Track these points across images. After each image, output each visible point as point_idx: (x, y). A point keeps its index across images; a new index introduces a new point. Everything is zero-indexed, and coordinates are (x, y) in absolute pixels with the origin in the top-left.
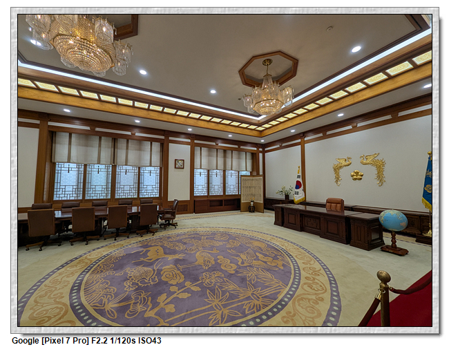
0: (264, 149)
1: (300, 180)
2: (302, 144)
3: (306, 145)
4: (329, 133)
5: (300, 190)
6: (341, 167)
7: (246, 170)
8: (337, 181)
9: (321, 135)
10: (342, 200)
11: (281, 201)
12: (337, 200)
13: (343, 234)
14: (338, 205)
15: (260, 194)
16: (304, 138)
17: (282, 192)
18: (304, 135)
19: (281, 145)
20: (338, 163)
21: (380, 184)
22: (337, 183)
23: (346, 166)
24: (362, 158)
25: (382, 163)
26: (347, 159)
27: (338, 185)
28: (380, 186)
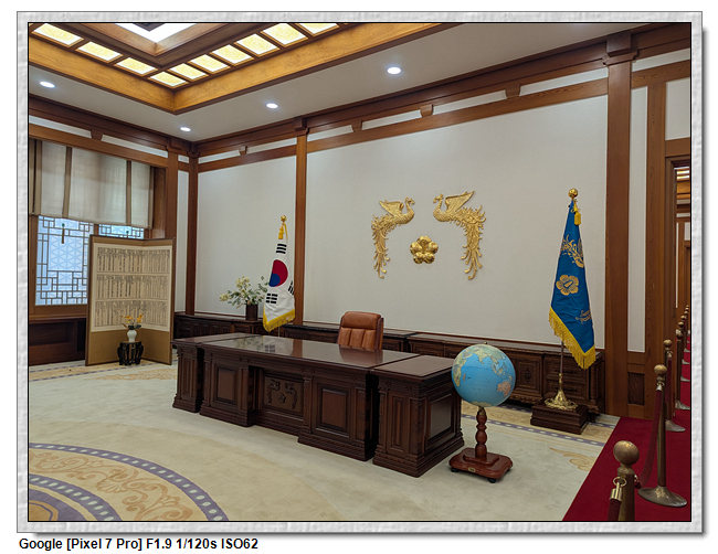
0: (194, 159)
2: (300, 153)
3: (312, 158)
4: (368, 125)
5: (282, 289)
6: (390, 226)
7: (128, 223)
8: (378, 265)
9: (348, 129)
10: (379, 316)
11: (233, 322)
12: (367, 319)
13: (359, 426)
14: (369, 332)
15: (164, 304)
16: (308, 133)
17: (238, 294)
18: (305, 126)
19: (243, 149)
20: (385, 214)
21: (471, 275)
22: (378, 271)
23: (401, 223)
24: (438, 204)
25: (480, 217)
26: (404, 204)
27: (381, 276)
28: (470, 279)
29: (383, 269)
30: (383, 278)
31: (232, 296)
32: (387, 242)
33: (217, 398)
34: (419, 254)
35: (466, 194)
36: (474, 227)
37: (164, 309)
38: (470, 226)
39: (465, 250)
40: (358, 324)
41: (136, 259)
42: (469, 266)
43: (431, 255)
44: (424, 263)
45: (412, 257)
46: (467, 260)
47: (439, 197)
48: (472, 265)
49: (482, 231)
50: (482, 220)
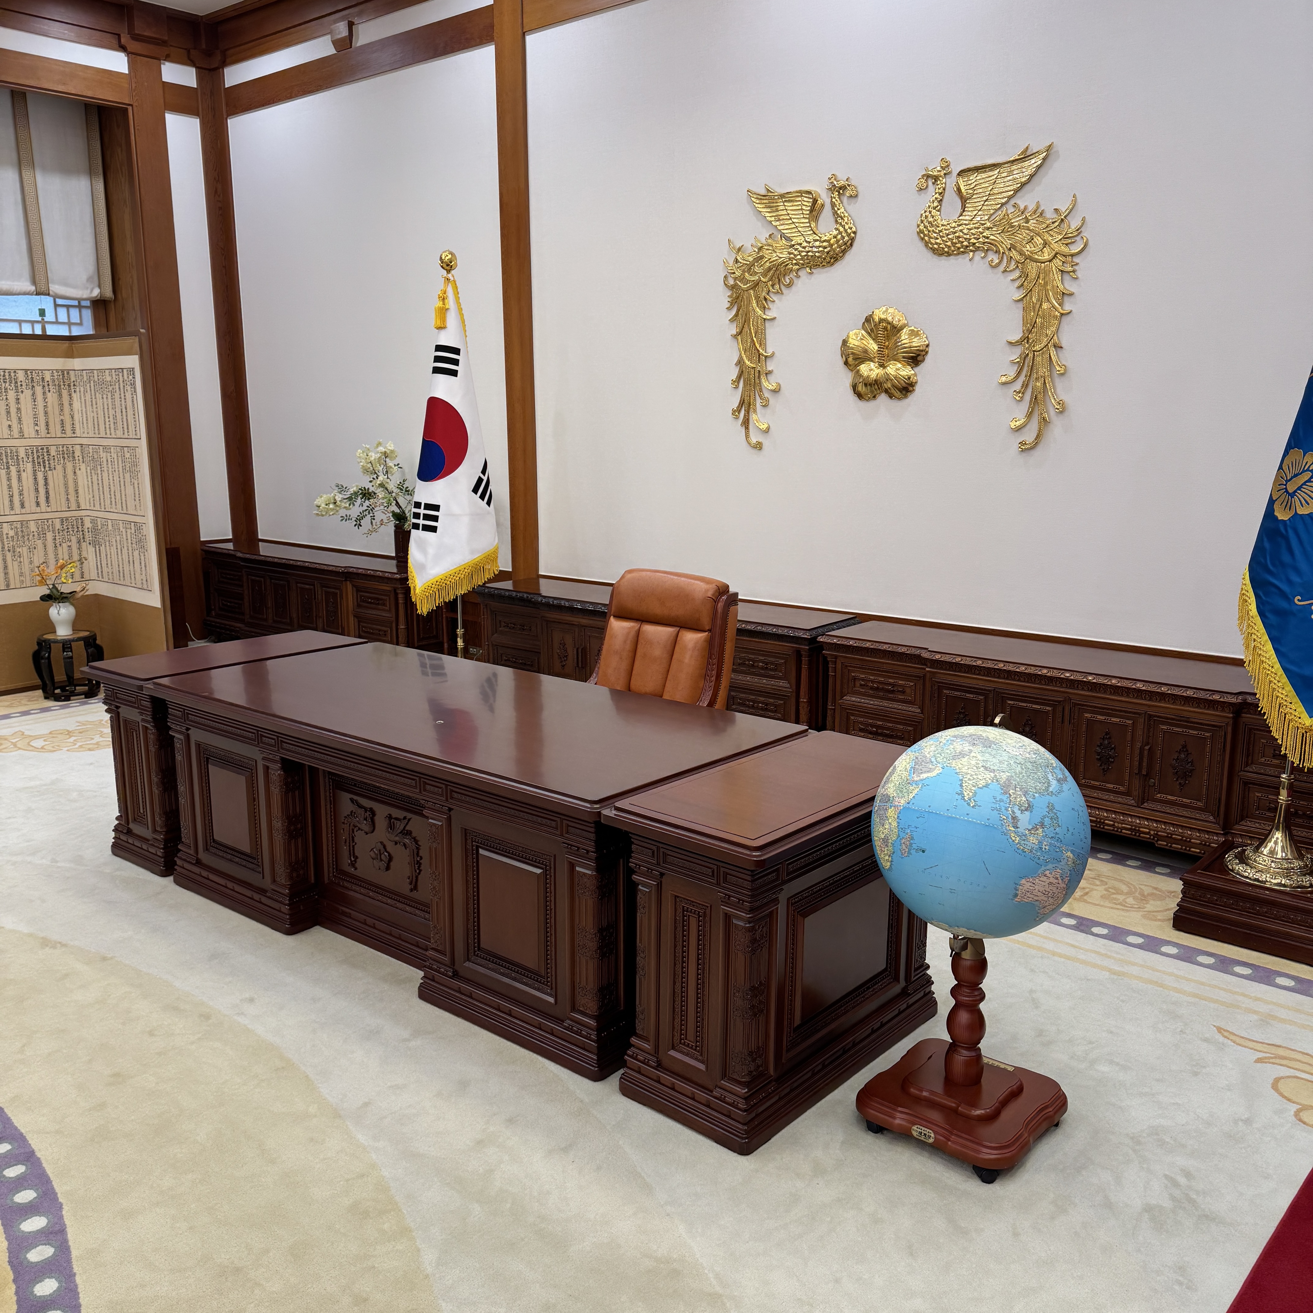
0: (209, 73)
2: (506, 35)
6: (780, 276)
7: (39, 285)
8: (746, 405)
10: (723, 590)
11: (348, 575)
12: (682, 595)
13: (580, 973)
14: (692, 639)
15: (138, 527)
17: (366, 494)
19: (342, 30)
20: (763, 236)
21: (1029, 436)
22: (746, 423)
23: (814, 264)
24: (932, 192)
25: (1068, 240)
26: (824, 198)
27: (754, 440)
28: (1026, 449)
29: (759, 419)
30: (758, 446)
31: (351, 499)
32: (772, 332)
33: (212, 844)
34: (870, 370)
35: (1025, 156)
36: (1047, 272)
37: (141, 543)
38: (1032, 269)
39: (1015, 354)
40: (657, 609)
41: (52, 397)
42: (1025, 406)
43: (906, 371)
44: (883, 397)
45: (847, 378)
46: (1018, 386)
47: (935, 168)
48: (1035, 400)
49: (1070, 286)
50: (1075, 249)
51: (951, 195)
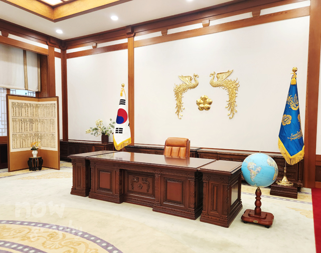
0: (64, 50)
1: (125, 107)
2: (130, 48)
3: (137, 51)
4: (171, 31)
5: (125, 126)
6: (184, 90)
7: (26, 89)
8: (178, 111)
9: (159, 34)
10: (188, 140)
11: (93, 145)
13: (191, 201)
14: (182, 148)
15: (54, 135)
16: (134, 36)
17: (96, 129)
18: (133, 32)
19: (94, 45)
21: (231, 116)
22: (178, 115)
23: (191, 88)
24: (212, 77)
25: (236, 85)
26: (193, 77)
27: (180, 117)
28: (230, 118)
29: (180, 114)
30: (181, 119)
31: (93, 130)
32: (183, 99)
33: (99, 188)
35: (229, 71)
37: (54, 138)
38: (230, 90)
39: (228, 103)
40: (176, 144)
41: (34, 109)
42: (230, 111)
43: (208, 106)
44: (204, 110)
45: (198, 107)
46: (229, 108)
47: (213, 73)
48: (232, 110)
49: (237, 92)
50: (238, 86)
51: (216, 77)
